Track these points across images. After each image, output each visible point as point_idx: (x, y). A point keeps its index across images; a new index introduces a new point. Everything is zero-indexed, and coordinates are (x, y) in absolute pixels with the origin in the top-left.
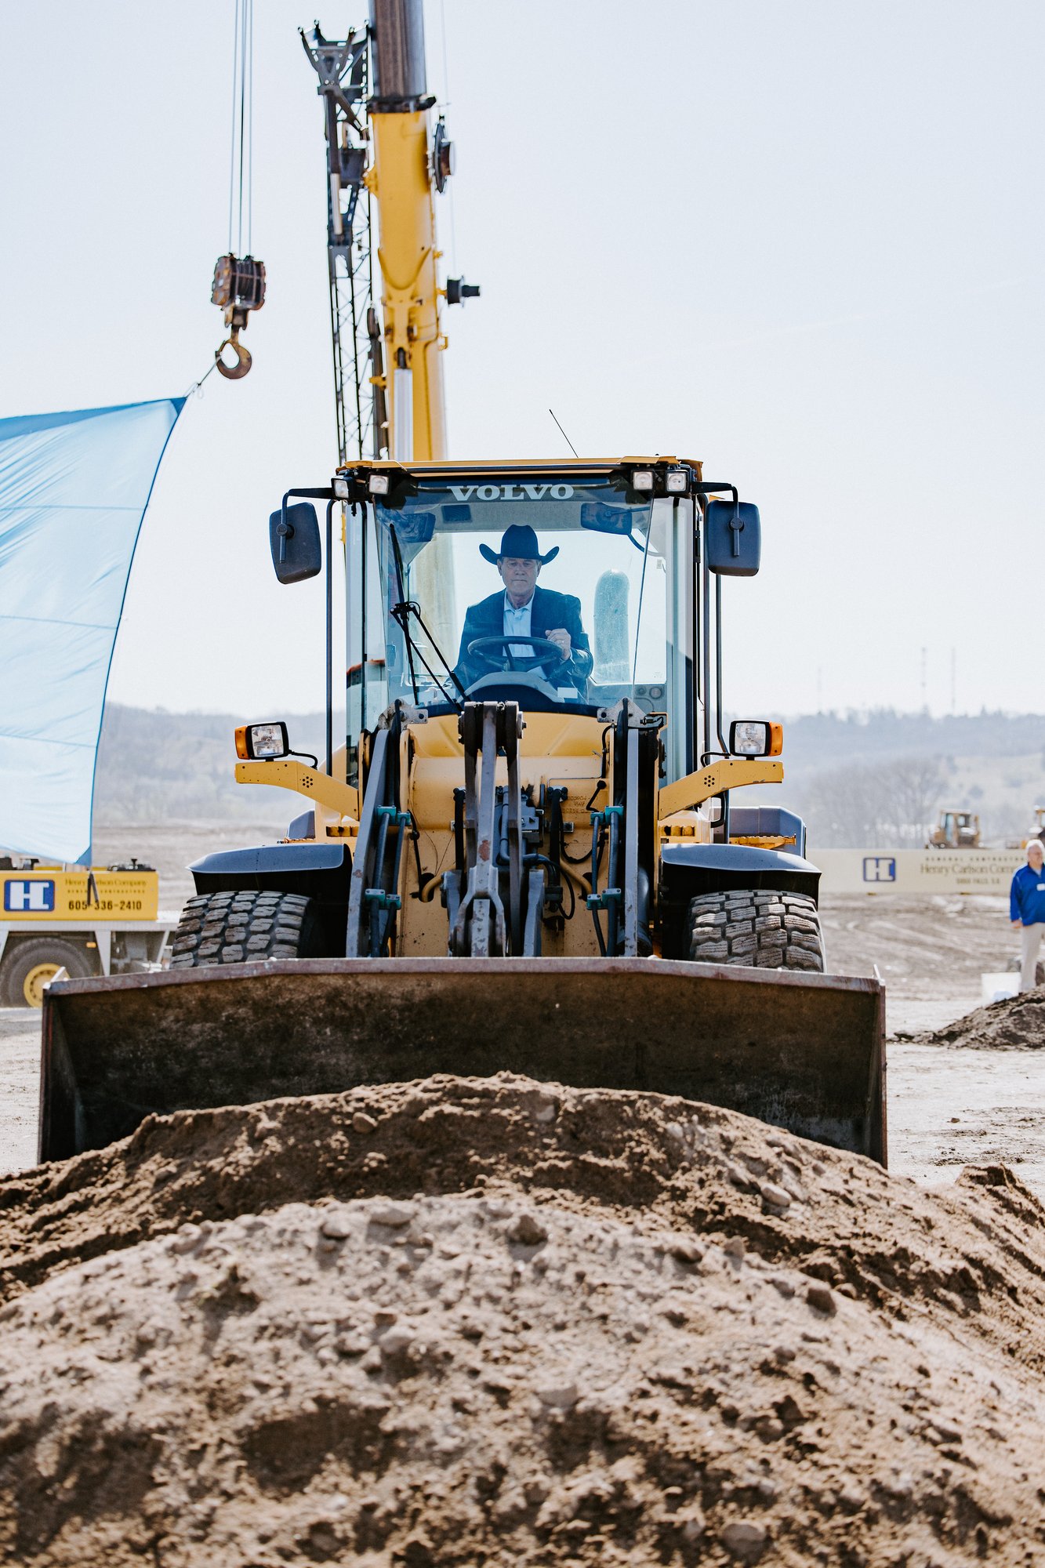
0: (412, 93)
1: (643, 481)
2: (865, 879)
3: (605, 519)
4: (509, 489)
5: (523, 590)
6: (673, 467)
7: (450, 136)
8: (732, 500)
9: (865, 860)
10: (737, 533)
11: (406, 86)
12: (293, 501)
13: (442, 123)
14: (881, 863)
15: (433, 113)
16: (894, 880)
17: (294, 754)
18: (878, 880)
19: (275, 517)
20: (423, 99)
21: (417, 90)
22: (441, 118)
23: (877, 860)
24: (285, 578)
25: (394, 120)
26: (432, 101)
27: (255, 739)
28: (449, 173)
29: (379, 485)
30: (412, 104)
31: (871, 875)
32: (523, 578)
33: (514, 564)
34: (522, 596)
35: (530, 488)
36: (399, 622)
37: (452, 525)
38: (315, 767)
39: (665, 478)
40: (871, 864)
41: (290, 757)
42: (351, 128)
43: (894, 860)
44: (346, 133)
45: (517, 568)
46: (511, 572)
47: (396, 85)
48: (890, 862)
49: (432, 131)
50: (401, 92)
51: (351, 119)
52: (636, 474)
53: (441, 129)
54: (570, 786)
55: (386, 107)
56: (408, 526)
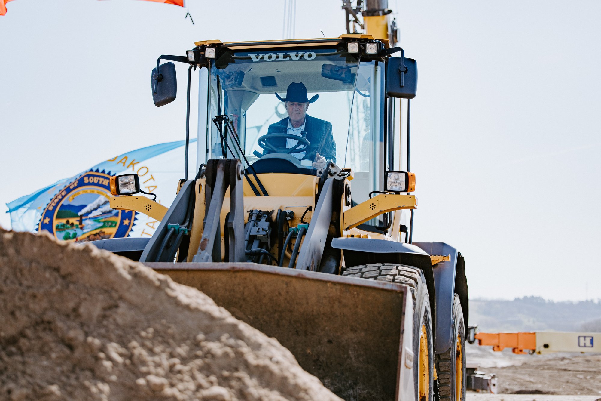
0: (381, 8)
1: (353, 48)
2: (579, 345)
3: (334, 72)
4: (281, 55)
5: (298, 118)
6: (371, 41)
7: (398, 26)
8: (400, 56)
9: (579, 337)
10: (403, 74)
11: (379, 6)
12: (163, 62)
13: (395, 21)
14: (587, 338)
15: (391, 17)
16: (593, 346)
17: (143, 192)
18: (585, 346)
19: (154, 71)
20: (386, 10)
21: (383, 7)
22: (394, 19)
23: (585, 337)
24: (158, 104)
25: (374, 19)
26: (390, 12)
27: (120, 182)
28: (397, 42)
29: (210, 53)
30: (381, 13)
31: (582, 344)
32: (298, 112)
33: (293, 105)
34: (298, 122)
35: (292, 54)
36: (217, 125)
37: (267, 88)
38: (154, 200)
39: (365, 46)
40: (582, 339)
41: (140, 194)
42: (357, 25)
43: (592, 337)
44: (354, 27)
45: (294, 106)
46: (291, 109)
47: (374, 5)
48: (591, 338)
49: (390, 24)
50: (376, 7)
51: (356, 21)
52: (349, 44)
53: (394, 23)
54: (294, 210)
55: (370, 14)
56: (230, 78)
